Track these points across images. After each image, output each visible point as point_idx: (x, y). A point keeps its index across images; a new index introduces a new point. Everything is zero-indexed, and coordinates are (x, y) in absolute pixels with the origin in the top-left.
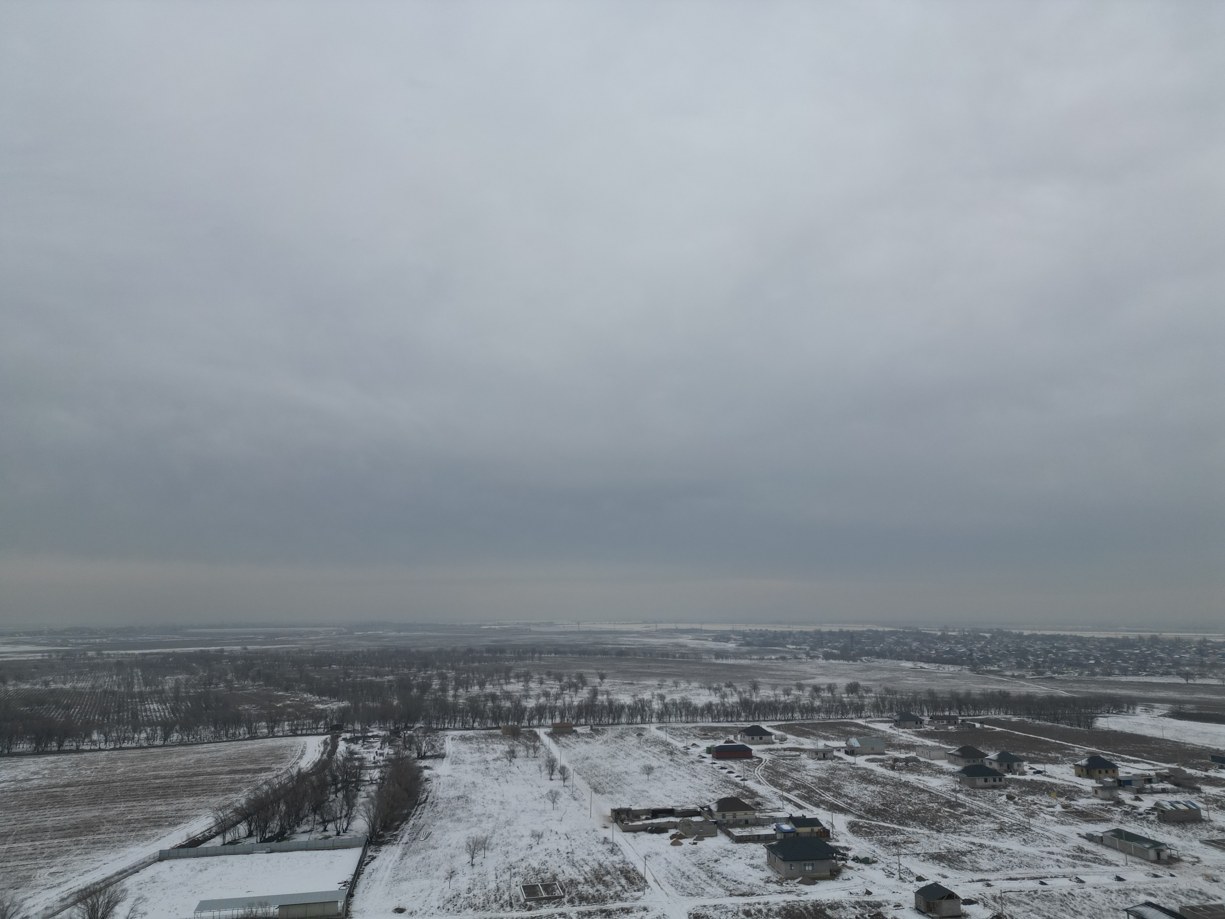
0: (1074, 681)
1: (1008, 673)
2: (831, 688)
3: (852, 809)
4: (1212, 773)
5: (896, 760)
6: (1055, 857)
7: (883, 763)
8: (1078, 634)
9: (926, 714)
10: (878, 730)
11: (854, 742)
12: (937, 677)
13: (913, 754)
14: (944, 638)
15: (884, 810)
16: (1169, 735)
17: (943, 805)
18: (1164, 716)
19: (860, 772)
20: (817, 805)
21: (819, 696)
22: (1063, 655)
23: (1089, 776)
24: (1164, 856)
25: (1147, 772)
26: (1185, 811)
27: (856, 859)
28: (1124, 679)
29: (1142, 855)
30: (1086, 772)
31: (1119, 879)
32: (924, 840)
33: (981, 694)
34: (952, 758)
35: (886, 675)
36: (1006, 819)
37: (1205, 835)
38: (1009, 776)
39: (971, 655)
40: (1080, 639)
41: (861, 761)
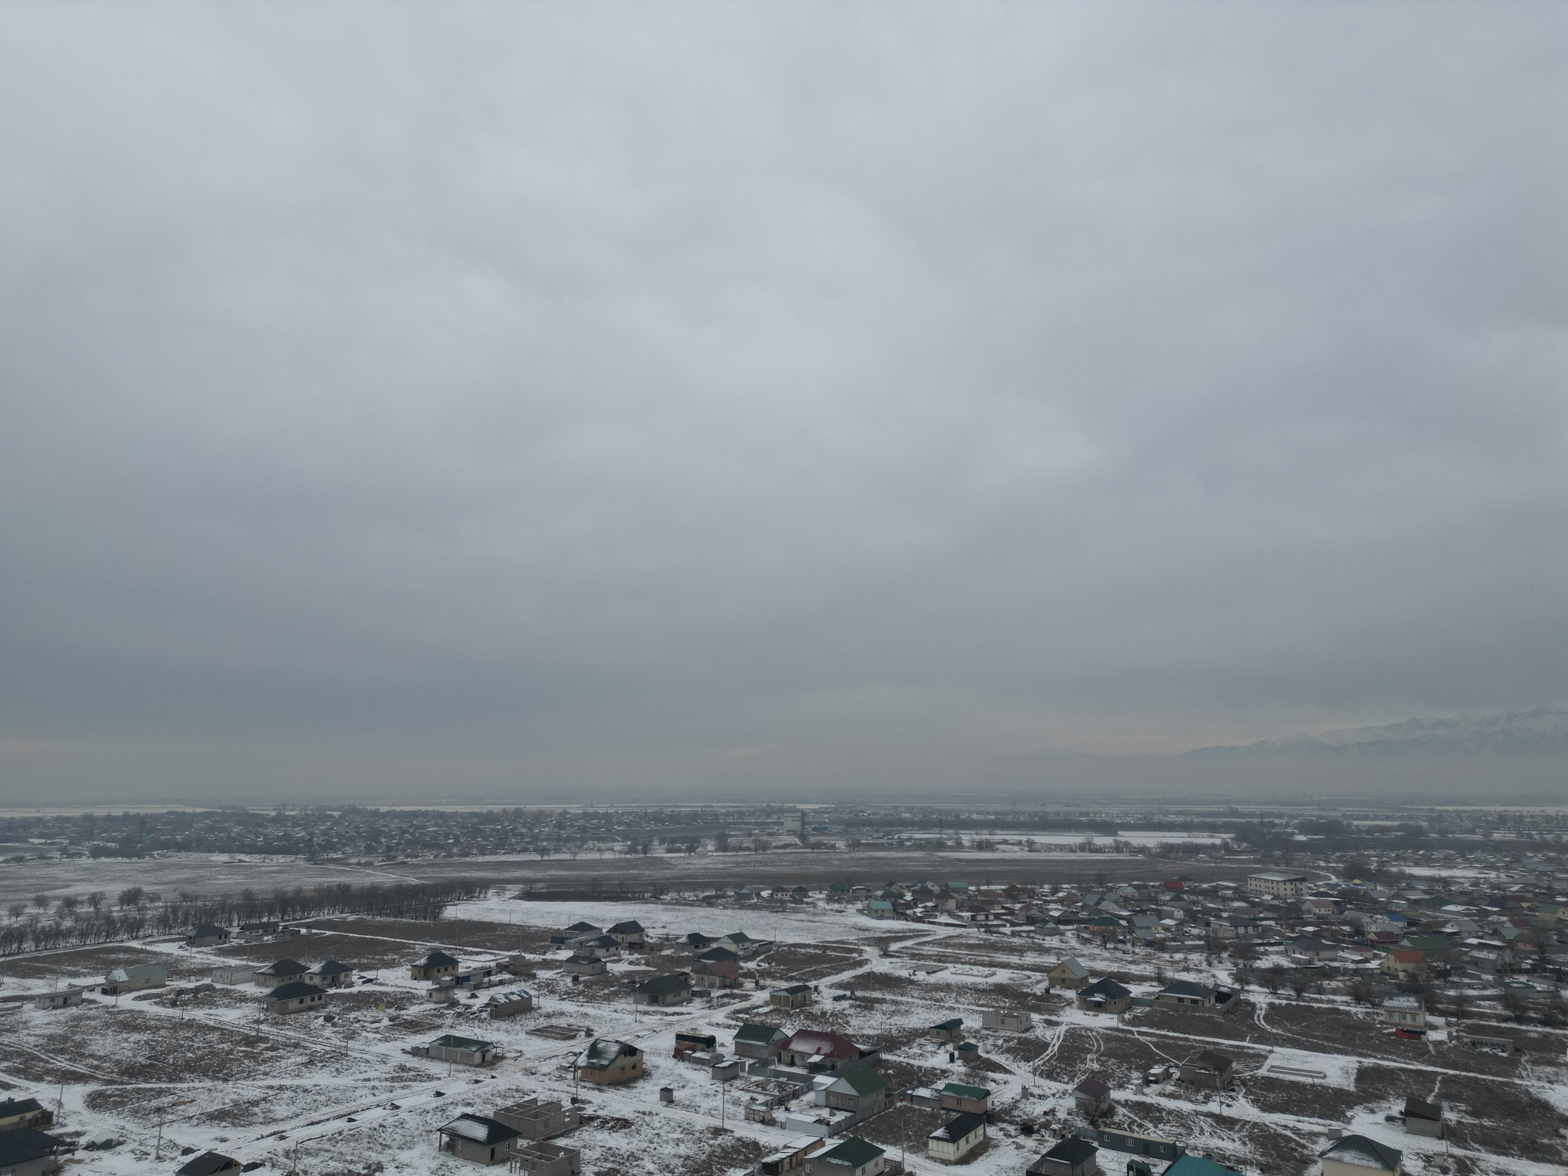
0: (429, 865)
1: (353, 861)
2: (94, 900)
3: (99, 1074)
4: (549, 956)
5: (181, 992)
6: (370, 1084)
7: (160, 1000)
8: (441, 809)
9: (235, 923)
10: (161, 954)
11: (120, 975)
12: (260, 872)
13: (207, 981)
14: (279, 820)
15: (151, 1066)
16: (516, 919)
17: (238, 1043)
18: (514, 898)
19: (121, 1017)
20: (38, 1079)
21: (72, 913)
22: (421, 834)
23: (426, 977)
24: (489, 1057)
25: (488, 964)
26: (517, 1002)
27: (92, 1146)
28: (481, 859)
29: (467, 1061)
30: (422, 973)
31: (439, 1094)
32: (203, 1097)
33: (315, 890)
34: (260, 979)
35: (187, 874)
36: (318, 1048)
37: (532, 1025)
38: (332, 991)
39: (311, 840)
40: (442, 815)
41: (125, 1001)
